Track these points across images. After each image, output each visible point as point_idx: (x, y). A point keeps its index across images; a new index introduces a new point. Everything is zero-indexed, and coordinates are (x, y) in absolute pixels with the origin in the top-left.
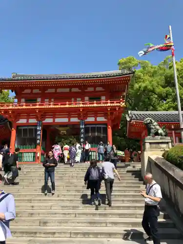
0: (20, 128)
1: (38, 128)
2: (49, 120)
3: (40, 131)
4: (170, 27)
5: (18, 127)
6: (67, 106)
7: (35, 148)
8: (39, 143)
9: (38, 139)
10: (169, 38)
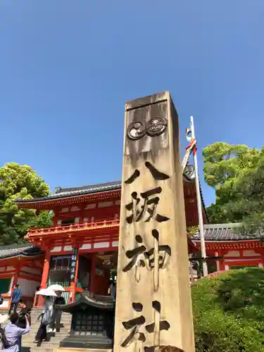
0: (54, 259)
1: (73, 259)
2: (86, 247)
3: (76, 261)
4: (192, 118)
5: (52, 257)
6: (105, 226)
7: (69, 285)
8: (74, 278)
9: (72, 273)
10: (190, 132)
